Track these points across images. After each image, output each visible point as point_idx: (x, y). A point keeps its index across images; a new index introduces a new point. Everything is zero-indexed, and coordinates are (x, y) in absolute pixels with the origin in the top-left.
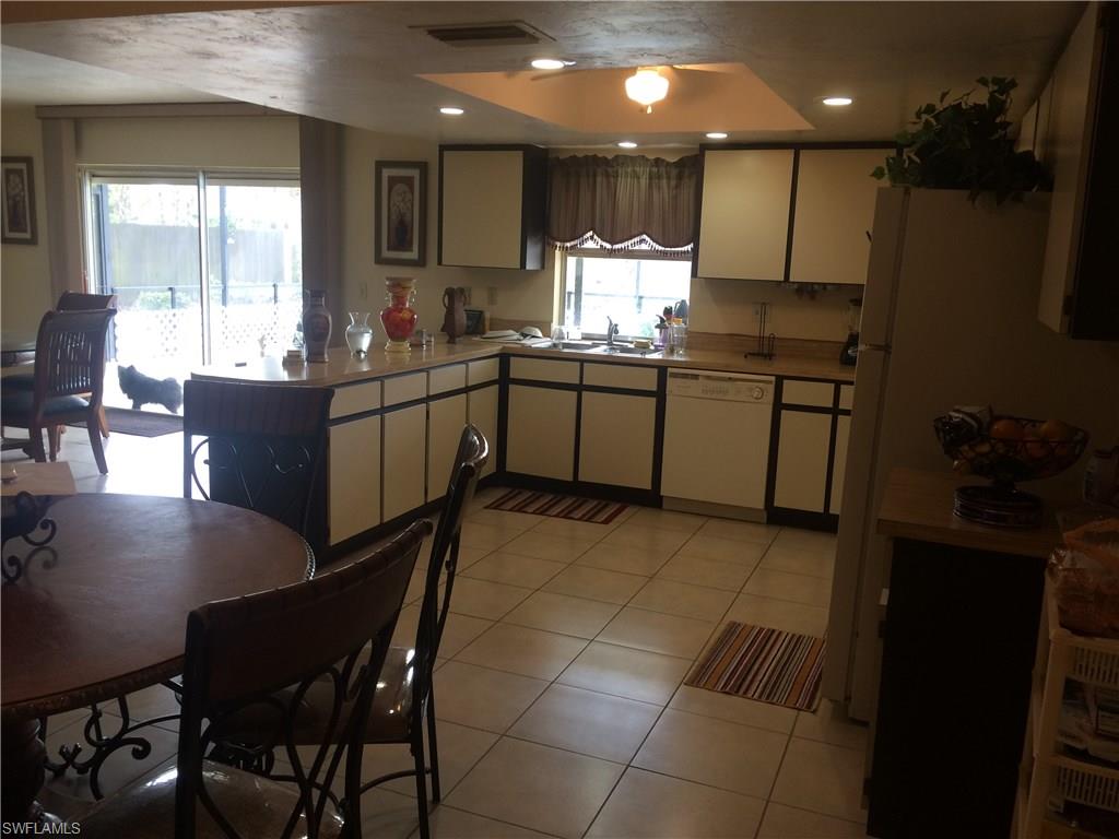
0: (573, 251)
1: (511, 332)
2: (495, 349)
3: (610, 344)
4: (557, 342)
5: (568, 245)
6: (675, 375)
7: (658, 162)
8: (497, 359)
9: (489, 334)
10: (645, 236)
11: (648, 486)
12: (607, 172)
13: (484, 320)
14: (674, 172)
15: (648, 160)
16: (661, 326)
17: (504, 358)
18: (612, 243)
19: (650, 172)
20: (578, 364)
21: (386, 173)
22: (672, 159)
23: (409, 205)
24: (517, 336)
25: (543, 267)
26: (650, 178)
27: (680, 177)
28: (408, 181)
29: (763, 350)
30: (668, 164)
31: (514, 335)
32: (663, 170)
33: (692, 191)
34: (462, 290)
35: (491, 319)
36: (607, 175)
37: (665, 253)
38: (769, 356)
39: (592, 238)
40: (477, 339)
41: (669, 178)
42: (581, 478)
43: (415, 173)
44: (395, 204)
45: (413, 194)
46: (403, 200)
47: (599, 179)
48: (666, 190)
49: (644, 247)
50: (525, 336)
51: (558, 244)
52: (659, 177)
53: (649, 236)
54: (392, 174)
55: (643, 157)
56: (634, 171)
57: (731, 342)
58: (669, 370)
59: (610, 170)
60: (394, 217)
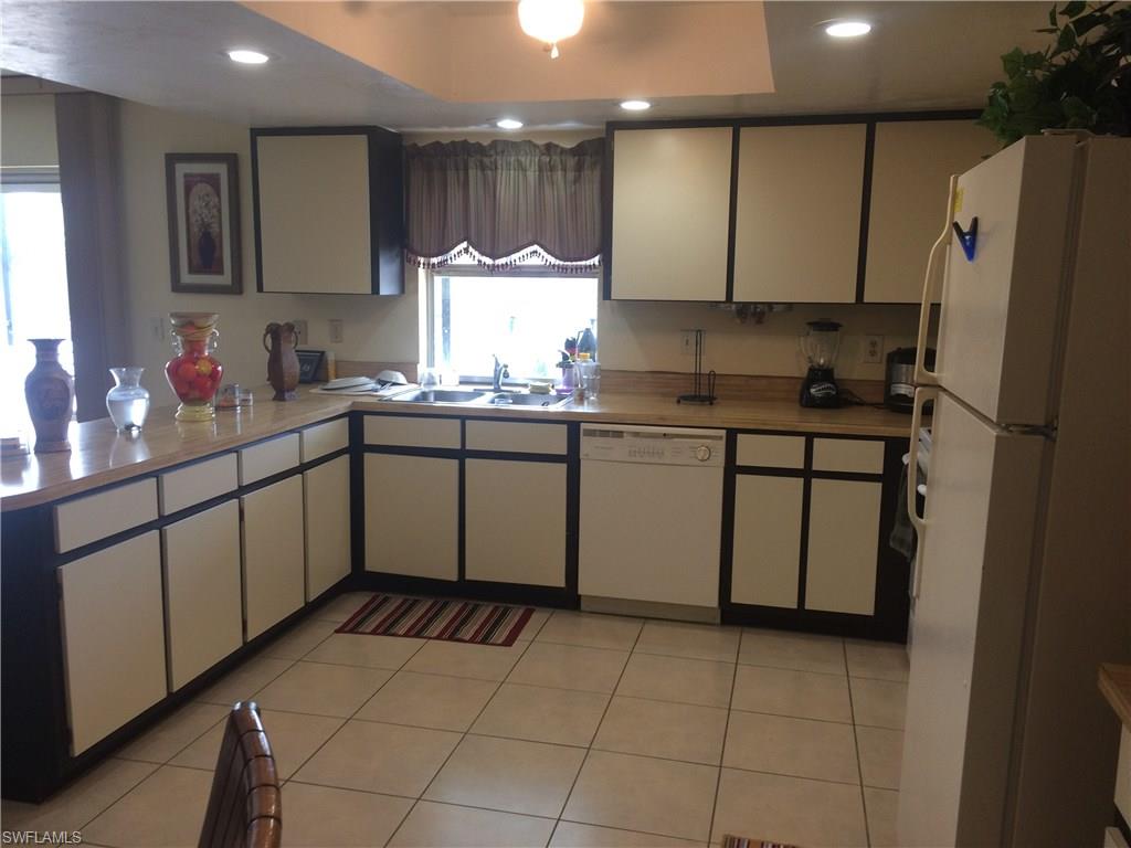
0: (443, 269)
1: (364, 379)
2: (342, 406)
3: (497, 390)
4: (427, 390)
5: (435, 260)
6: (591, 433)
7: (549, 148)
8: (347, 419)
9: (335, 382)
10: (536, 247)
11: (561, 583)
12: (481, 162)
13: (327, 364)
14: (571, 162)
15: (535, 146)
16: (565, 365)
17: (355, 418)
18: (494, 257)
19: (539, 160)
20: (458, 422)
21: (182, 169)
22: (568, 145)
23: (215, 211)
24: (372, 384)
25: (402, 290)
26: (540, 170)
27: (579, 168)
28: (213, 180)
29: (701, 391)
30: (563, 151)
31: (369, 384)
32: (556, 159)
33: (596, 186)
34: (290, 327)
35: (336, 362)
36: (483, 168)
37: (565, 268)
38: (709, 400)
39: (466, 250)
40: (316, 390)
41: (564, 170)
42: (469, 576)
43: (221, 170)
44: (195, 212)
45: (219, 195)
46: (207, 205)
47: (472, 173)
48: (562, 185)
49: (535, 261)
50: (383, 383)
51: (422, 260)
52: (552, 169)
53: (542, 247)
54: (188, 171)
55: (530, 141)
56: (518, 161)
57: (658, 382)
58: (583, 426)
59: (486, 160)
60: (195, 229)
